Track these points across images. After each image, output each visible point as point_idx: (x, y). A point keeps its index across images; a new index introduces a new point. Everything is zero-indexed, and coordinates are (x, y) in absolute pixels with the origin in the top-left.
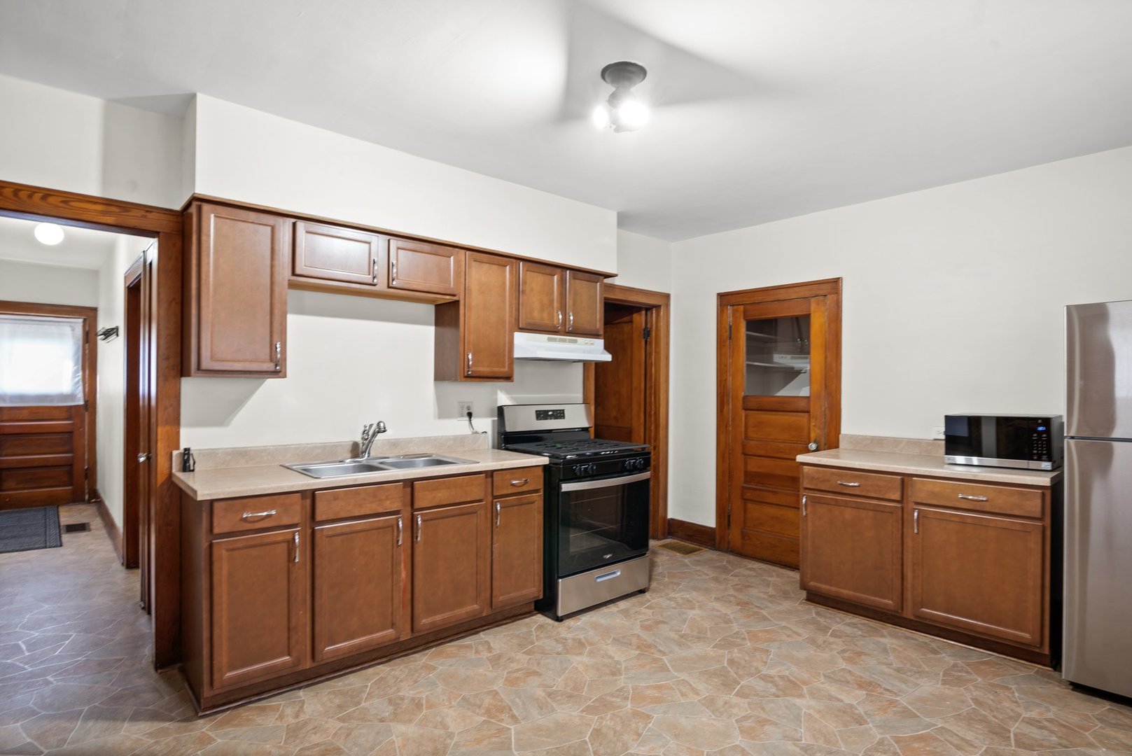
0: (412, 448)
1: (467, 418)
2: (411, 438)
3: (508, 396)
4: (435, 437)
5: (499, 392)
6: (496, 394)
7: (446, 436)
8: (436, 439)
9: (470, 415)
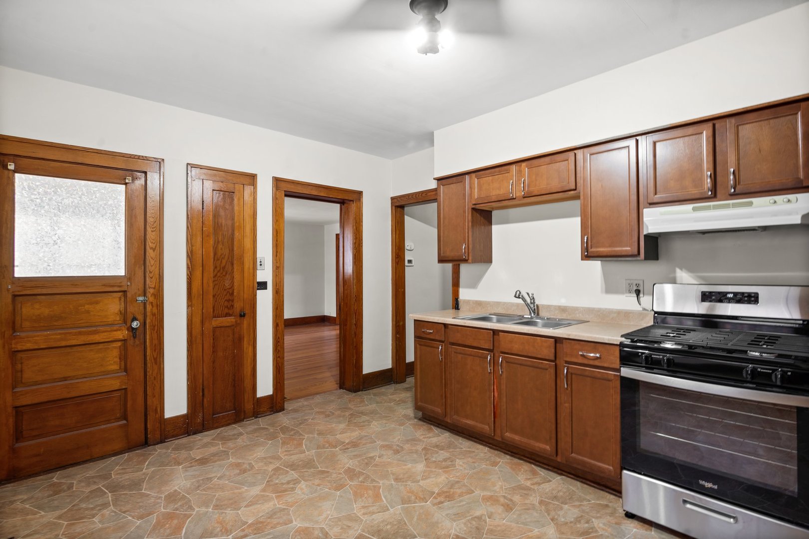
0: (578, 315)
1: (635, 295)
2: (566, 307)
3: (690, 274)
4: (599, 308)
5: (678, 270)
6: (675, 272)
7: (609, 309)
8: (599, 310)
9: (638, 292)
